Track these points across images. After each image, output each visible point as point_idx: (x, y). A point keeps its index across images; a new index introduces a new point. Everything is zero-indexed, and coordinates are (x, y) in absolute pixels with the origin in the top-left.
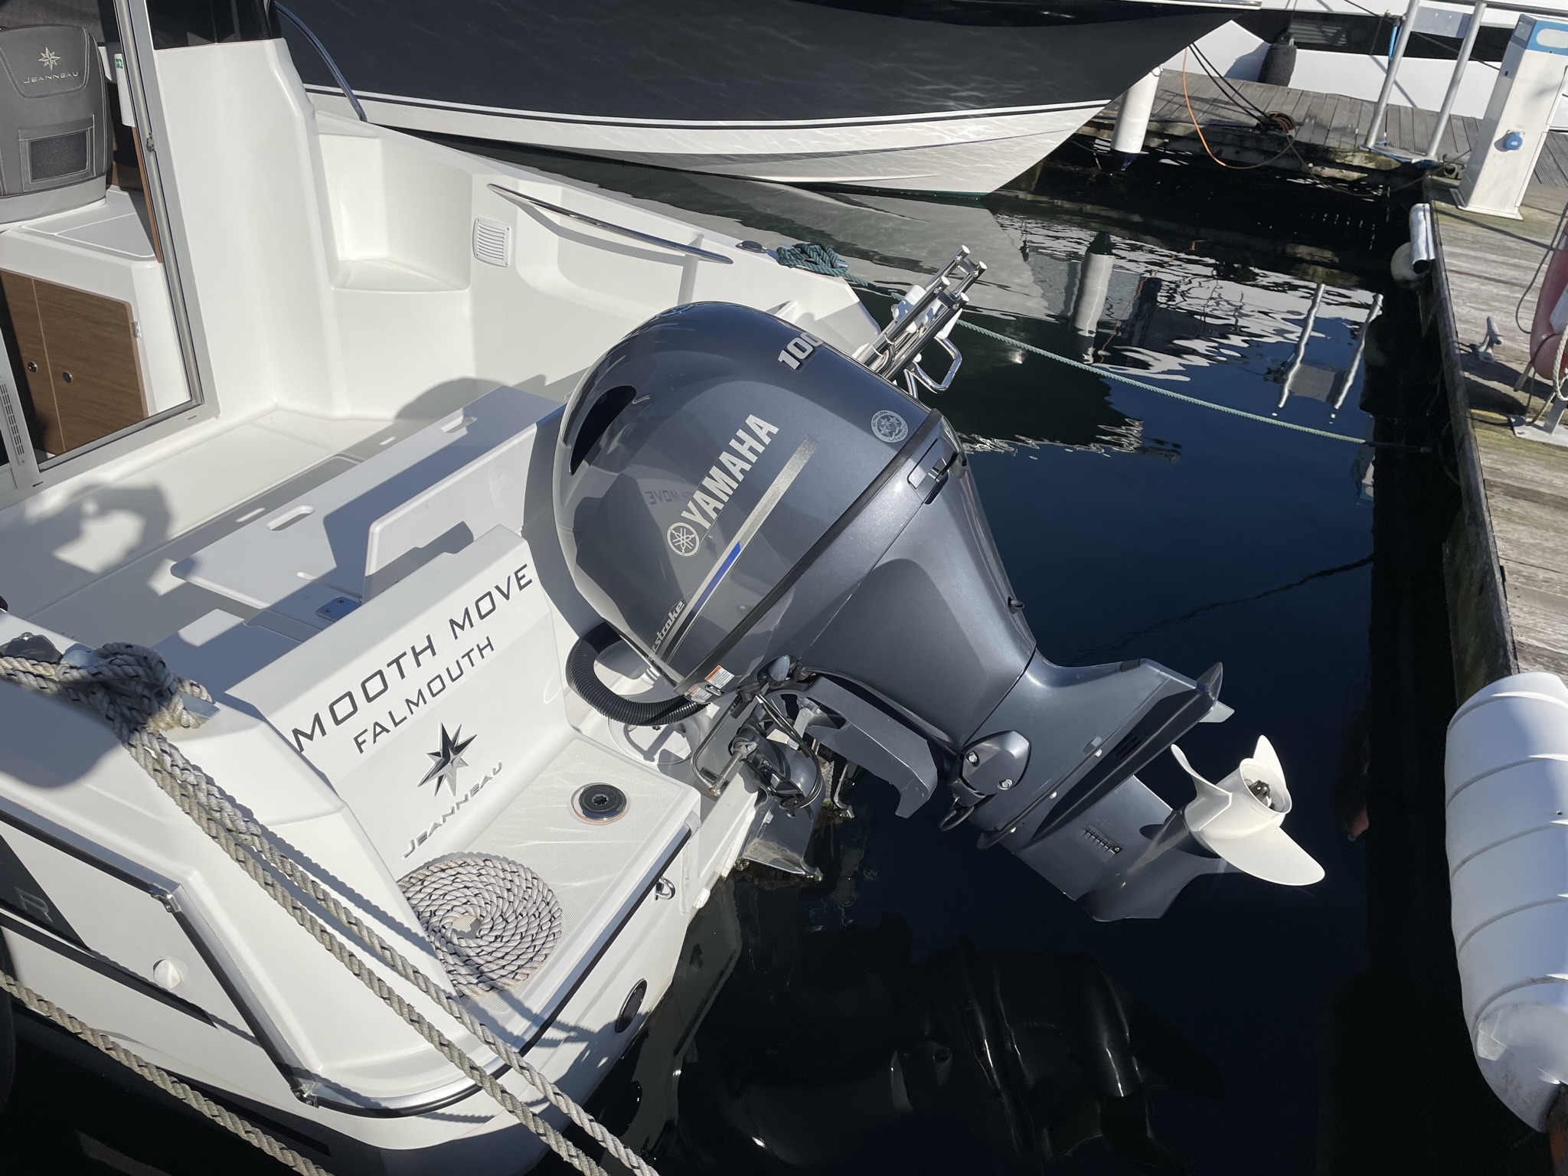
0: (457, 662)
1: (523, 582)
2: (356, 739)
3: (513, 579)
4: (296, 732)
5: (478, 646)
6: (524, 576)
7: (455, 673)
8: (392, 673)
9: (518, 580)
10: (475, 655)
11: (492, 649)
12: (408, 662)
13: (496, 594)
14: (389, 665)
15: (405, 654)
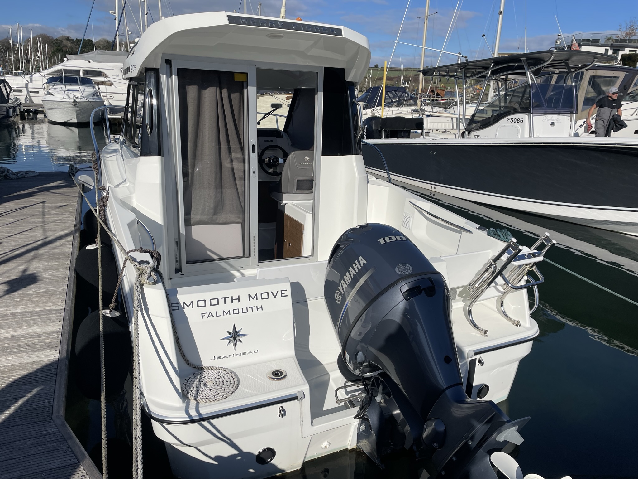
0: (247, 308)
1: (283, 295)
2: (202, 314)
3: (280, 293)
4: (184, 303)
5: (257, 307)
6: (285, 293)
7: (245, 310)
8: (221, 301)
9: (282, 294)
10: (255, 309)
11: (262, 310)
12: (229, 300)
13: (270, 294)
14: (221, 298)
15: (228, 297)
